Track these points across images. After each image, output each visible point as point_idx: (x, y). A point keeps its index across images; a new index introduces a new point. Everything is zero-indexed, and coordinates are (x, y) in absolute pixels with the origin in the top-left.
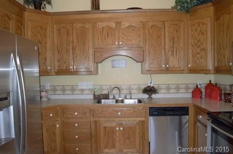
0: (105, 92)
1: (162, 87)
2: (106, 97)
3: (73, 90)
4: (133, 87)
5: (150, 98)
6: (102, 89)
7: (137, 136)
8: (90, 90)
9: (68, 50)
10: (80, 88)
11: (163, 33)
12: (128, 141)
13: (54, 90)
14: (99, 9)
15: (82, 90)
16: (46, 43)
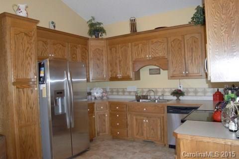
0: (144, 94)
1: (190, 90)
2: (145, 97)
3: (124, 92)
4: (166, 90)
5: (178, 99)
6: (143, 92)
7: (159, 128)
8: (134, 92)
9: (116, 64)
10: (128, 90)
12: (152, 131)
13: (112, 92)
14: (136, 31)
15: (130, 92)
16: (103, 59)
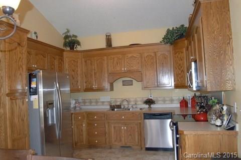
0: (118, 104)
1: (159, 99)
2: (119, 107)
3: (97, 102)
4: (138, 99)
5: (150, 107)
6: (116, 102)
7: (137, 133)
8: (108, 102)
9: (91, 75)
10: (101, 100)
11: (155, 61)
12: (130, 137)
13: (84, 102)
14: (111, 46)
15: (103, 102)
16: (77, 71)
